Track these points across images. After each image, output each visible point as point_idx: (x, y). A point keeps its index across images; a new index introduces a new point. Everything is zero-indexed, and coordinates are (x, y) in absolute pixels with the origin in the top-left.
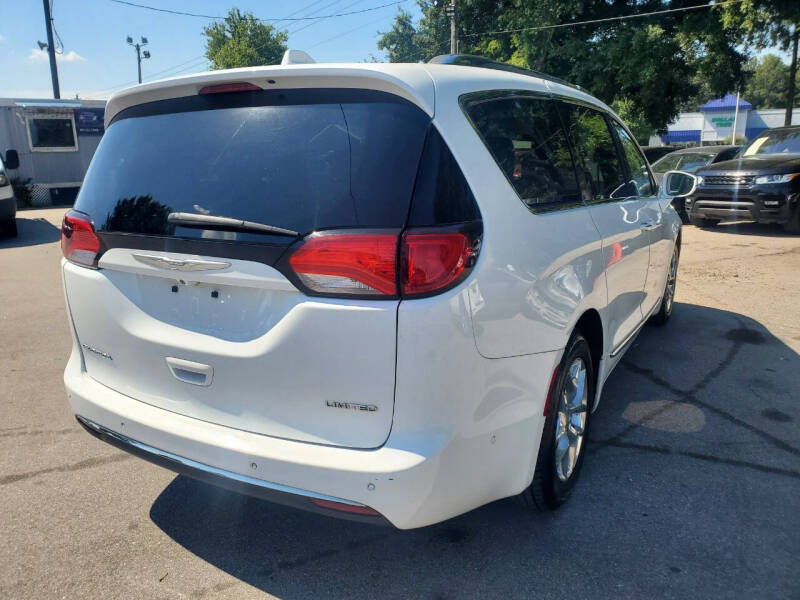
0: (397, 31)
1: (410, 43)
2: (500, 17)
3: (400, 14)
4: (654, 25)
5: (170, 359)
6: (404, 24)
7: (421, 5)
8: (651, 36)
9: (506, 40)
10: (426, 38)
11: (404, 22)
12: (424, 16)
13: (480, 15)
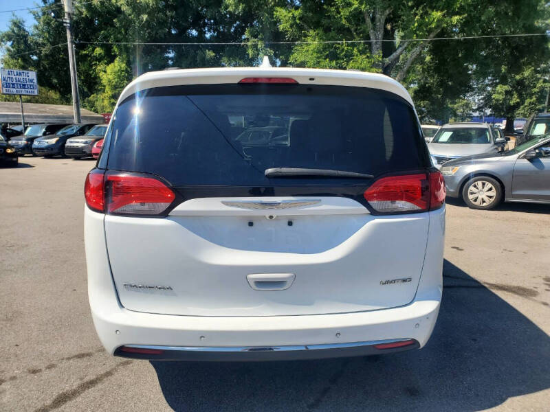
0: (13, 31)
1: (26, 42)
2: (102, 32)
3: (15, 19)
4: (209, 50)
5: (252, 276)
6: (19, 27)
7: (34, 15)
8: (208, 57)
9: (108, 49)
10: (40, 40)
11: (18, 25)
12: (37, 23)
13: (84, 28)
